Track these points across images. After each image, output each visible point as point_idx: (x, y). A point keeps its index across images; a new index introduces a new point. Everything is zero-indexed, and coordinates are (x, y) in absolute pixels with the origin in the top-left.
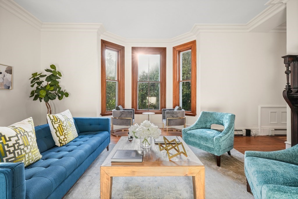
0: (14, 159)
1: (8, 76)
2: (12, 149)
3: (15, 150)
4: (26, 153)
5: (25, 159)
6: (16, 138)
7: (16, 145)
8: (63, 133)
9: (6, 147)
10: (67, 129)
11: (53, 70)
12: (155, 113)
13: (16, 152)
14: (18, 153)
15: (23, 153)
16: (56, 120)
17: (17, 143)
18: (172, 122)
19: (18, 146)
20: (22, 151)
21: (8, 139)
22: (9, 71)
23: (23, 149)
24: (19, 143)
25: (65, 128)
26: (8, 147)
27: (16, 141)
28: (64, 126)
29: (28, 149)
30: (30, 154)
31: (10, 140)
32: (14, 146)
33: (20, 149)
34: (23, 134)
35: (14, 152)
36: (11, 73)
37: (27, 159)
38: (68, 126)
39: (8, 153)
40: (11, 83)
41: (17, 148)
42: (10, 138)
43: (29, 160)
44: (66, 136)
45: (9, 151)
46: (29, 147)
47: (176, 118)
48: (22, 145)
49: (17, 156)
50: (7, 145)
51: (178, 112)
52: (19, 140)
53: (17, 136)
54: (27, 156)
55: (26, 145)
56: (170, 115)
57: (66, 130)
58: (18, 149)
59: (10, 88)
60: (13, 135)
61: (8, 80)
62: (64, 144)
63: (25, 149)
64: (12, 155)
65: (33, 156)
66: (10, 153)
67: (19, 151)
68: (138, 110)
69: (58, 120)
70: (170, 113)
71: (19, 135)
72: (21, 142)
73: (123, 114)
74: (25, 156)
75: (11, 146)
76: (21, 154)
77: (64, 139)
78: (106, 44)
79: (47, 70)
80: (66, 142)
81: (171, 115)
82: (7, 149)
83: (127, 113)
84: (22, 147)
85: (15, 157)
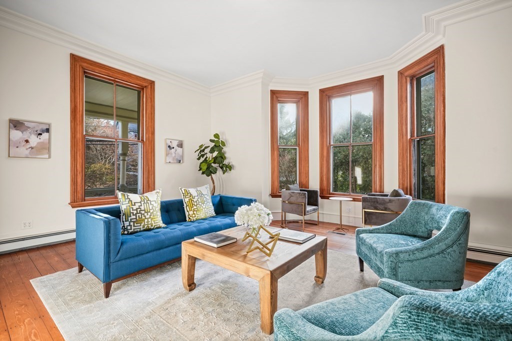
0: (135, 220)
1: (179, 150)
2: (135, 212)
3: (137, 213)
4: (146, 218)
5: (144, 223)
6: (140, 204)
7: (138, 210)
8: (193, 208)
9: (131, 209)
10: (197, 204)
11: (216, 139)
12: (352, 199)
13: (138, 215)
14: (139, 216)
15: (143, 218)
16: (187, 194)
17: (139, 208)
18: (374, 217)
19: (140, 211)
20: (143, 215)
21: (133, 204)
22: (181, 145)
23: (144, 214)
24: (141, 208)
25: (195, 203)
26: (133, 210)
27: (139, 206)
28: (195, 201)
29: (148, 215)
30: (150, 220)
31: (135, 205)
32: (137, 210)
33: (141, 213)
34: (146, 202)
35: (136, 215)
36: (182, 147)
37: (146, 223)
38: (199, 202)
39: (132, 214)
40: (182, 156)
41: (138, 212)
42: (135, 203)
43: (148, 224)
44: (195, 212)
45: (133, 213)
46: (149, 214)
47: (382, 210)
48: (143, 210)
49: (138, 218)
50: (132, 208)
51: (388, 201)
52: (141, 206)
53: (141, 202)
54: (146, 220)
55: (146, 211)
56: (369, 204)
57: (196, 206)
58: (140, 213)
59: (181, 162)
60: (138, 201)
61: (179, 154)
62: (192, 220)
63: (146, 214)
64: (134, 217)
65: (153, 222)
66: (133, 215)
67: (140, 215)
68: (331, 191)
69: (189, 194)
70: (370, 202)
71: (142, 202)
72: (142, 208)
73: (292, 196)
74: (144, 220)
75: (135, 210)
76: (142, 218)
77: (192, 214)
78: (277, 95)
79: (212, 141)
80: (195, 218)
81: (371, 205)
82: (132, 211)
83: (298, 195)
84: (143, 212)
85: (136, 218)
